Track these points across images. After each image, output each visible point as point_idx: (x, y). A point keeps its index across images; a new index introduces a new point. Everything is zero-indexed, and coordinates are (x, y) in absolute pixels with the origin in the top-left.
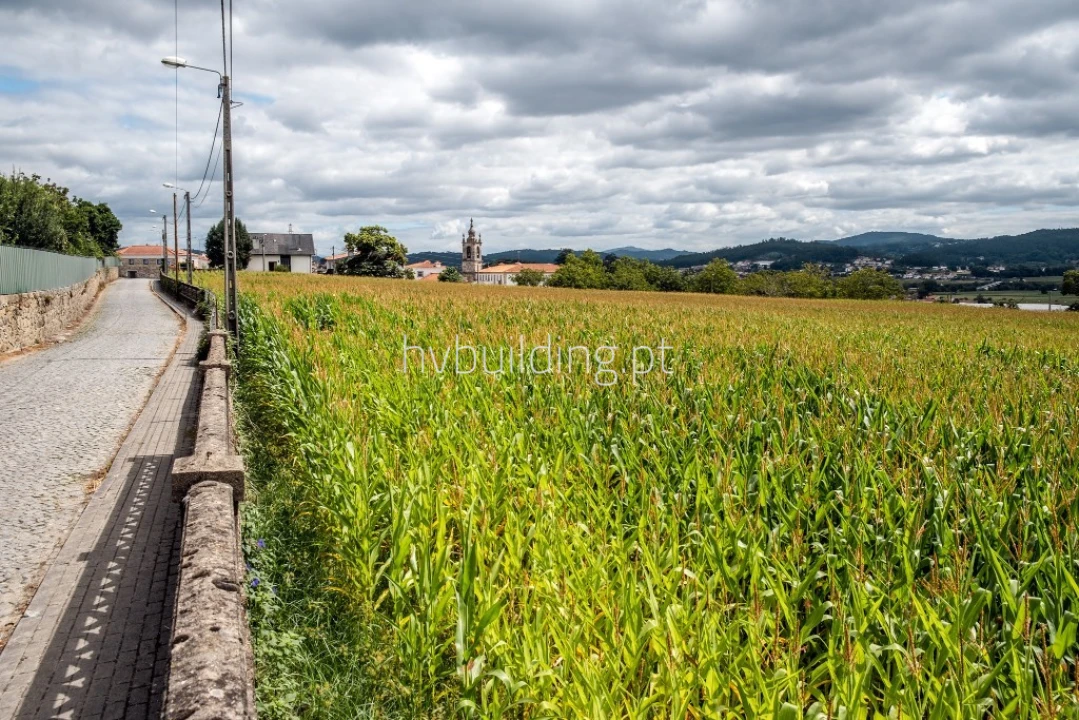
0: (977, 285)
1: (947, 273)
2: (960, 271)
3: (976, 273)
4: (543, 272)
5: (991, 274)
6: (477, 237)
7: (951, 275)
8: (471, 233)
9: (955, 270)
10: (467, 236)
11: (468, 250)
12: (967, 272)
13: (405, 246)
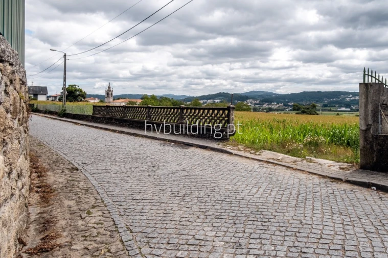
0: (285, 109)
1: (276, 105)
2: (280, 104)
3: (285, 105)
4: (137, 102)
5: (289, 106)
6: (111, 89)
7: (278, 106)
8: (109, 88)
9: (279, 104)
10: (107, 89)
11: (108, 94)
12: (282, 105)
13: (86, 92)
